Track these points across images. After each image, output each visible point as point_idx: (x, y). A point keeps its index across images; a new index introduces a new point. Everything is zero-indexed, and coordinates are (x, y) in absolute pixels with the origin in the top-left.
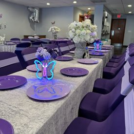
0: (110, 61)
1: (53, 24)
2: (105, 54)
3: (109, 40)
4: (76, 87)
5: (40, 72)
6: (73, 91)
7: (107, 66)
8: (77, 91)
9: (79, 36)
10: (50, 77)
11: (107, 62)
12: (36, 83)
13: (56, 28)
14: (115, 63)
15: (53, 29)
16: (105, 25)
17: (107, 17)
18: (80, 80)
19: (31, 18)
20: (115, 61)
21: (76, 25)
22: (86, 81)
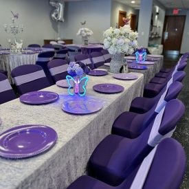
0: (156, 76)
1: (83, 24)
2: (148, 67)
3: (161, 46)
4: (109, 103)
5: (72, 88)
6: (105, 107)
7: (150, 82)
8: (109, 108)
9: (116, 45)
10: (82, 93)
11: (151, 77)
12: (69, 99)
13: (87, 29)
14: (162, 79)
15: (83, 32)
16: (154, 24)
17: (158, 14)
18: (114, 97)
19: (53, 15)
20: (163, 76)
21: (113, 32)
22: (120, 99)
